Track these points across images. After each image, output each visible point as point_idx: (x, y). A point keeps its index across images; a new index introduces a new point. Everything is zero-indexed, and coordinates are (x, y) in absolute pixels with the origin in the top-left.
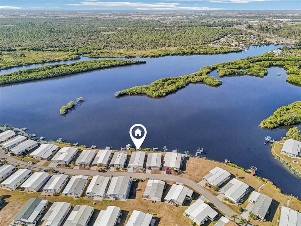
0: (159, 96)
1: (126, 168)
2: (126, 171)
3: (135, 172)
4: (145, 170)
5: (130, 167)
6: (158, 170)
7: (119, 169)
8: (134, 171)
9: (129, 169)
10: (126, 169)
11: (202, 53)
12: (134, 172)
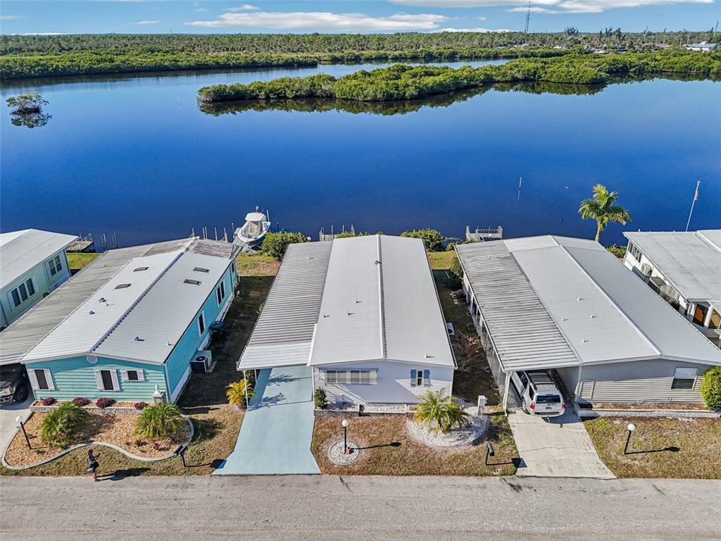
0: (392, 95)
1: (216, 413)
2: (210, 446)
3: (346, 471)
4: (495, 431)
5: (270, 391)
6: (686, 416)
7: (109, 421)
8: (336, 453)
9: (250, 415)
10: (206, 431)
11: (484, 57)
12: (328, 468)
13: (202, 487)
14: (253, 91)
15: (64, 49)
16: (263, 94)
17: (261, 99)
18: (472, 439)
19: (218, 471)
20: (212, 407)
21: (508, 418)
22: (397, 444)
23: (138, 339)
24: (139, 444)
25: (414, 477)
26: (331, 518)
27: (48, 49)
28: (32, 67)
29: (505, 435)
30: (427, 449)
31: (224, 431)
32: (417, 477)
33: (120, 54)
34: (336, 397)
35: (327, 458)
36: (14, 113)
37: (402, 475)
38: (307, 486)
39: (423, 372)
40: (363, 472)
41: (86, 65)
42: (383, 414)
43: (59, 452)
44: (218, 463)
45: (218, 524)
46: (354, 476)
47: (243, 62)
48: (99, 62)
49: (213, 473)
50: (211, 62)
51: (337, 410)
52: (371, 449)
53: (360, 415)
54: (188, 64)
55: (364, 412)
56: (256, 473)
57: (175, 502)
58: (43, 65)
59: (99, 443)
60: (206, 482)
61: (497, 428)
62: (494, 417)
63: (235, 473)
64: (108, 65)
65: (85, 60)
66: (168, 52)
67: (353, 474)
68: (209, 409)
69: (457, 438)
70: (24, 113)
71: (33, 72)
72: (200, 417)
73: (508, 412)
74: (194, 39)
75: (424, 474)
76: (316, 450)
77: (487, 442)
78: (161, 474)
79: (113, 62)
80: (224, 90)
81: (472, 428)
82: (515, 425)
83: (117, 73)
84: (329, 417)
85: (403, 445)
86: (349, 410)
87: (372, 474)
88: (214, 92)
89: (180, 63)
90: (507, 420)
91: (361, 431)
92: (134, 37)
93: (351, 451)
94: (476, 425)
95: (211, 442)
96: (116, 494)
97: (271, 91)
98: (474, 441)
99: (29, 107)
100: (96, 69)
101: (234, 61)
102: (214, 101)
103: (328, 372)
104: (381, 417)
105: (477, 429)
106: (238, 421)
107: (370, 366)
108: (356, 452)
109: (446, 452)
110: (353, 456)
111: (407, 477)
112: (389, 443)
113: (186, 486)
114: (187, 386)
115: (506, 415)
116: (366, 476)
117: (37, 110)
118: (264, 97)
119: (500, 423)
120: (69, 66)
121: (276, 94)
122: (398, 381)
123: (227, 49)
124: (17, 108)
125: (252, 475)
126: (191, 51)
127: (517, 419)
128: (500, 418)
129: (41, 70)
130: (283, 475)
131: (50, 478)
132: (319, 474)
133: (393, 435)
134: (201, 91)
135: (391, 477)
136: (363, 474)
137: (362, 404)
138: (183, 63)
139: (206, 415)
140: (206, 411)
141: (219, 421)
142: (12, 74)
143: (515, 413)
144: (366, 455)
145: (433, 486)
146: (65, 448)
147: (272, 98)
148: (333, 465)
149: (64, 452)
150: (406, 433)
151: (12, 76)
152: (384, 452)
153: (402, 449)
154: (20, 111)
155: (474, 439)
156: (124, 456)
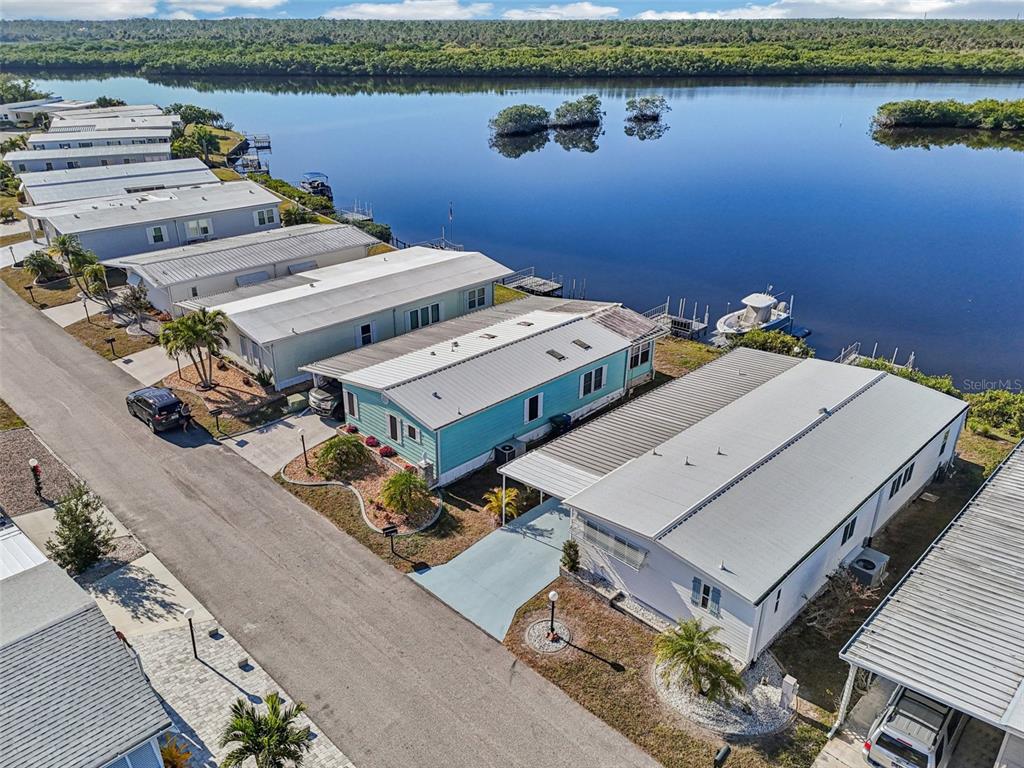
1: (471, 515)
2: (433, 546)
3: (529, 658)
4: (783, 745)
5: (544, 520)
8: (536, 634)
10: (444, 528)
12: (514, 641)
13: (388, 581)
14: (972, 115)
15: (754, 40)
16: (989, 122)
17: (984, 129)
18: (730, 730)
19: (414, 575)
20: (474, 506)
21: (829, 743)
22: (618, 668)
23: (435, 395)
24: (379, 508)
25: (599, 722)
26: (459, 696)
27: (735, 38)
28: (693, 62)
29: (794, 760)
30: (652, 700)
31: (459, 538)
32: (604, 724)
33: (822, 48)
34: (595, 565)
35: (523, 630)
36: (630, 120)
37: (587, 708)
38: (473, 645)
39: (711, 589)
40: (547, 671)
41: (759, 62)
42: (641, 621)
43: (321, 480)
44: (421, 567)
45: (363, 625)
46: (531, 669)
47: (1006, 66)
48: (778, 58)
49: (409, 575)
50: (947, 65)
51: (586, 582)
52: (582, 653)
53: (613, 605)
54: (908, 66)
55: (619, 604)
56: (443, 600)
57: (353, 581)
58: (706, 61)
59: (354, 489)
60: (395, 579)
61: (791, 743)
62: (807, 726)
63: (426, 587)
64: (788, 63)
65: (759, 55)
66: (894, 47)
67: (533, 667)
68: (469, 507)
69: (710, 714)
70: (639, 120)
71: (691, 69)
72: (454, 511)
73: (838, 733)
74: (953, 27)
75: (614, 727)
76: (523, 614)
77: (750, 750)
78: (370, 547)
79: (796, 60)
80: (923, 108)
81: (750, 717)
82: (830, 758)
83: (796, 75)
84: (574, 586)
85: (626, 675)
86: (601, 591)
87: (553, 682)
88: (903, 111)
89: (895, 65)
90: (824, 743)
91: (595, 625)
92: (859, 24)
93: (556, 639)
94: (762, 717)
95: (437, 542)
96: (324, 543)
97: (1008, 118)
98: (733, 735)
99: (648, 113)
100: (772, 69)
101: (991, 65)
102: (897, 125)
103: (589, 524)
104: (637, 624)
105: (756, 721)
106: (482, 532)
107: (640, 543)
108: (562, 644)
109: (674, 720)
110: (554, 647)
111: (591, 714)
112: (611, 660)
113: (376, 572)
114: (476, 472)
115: (829, 735)
116: (544, 679)
117: (655, 118)
118: (989, 126)
119: (805, 740)
120: (737, 63)
121: (1016, 123)
122: (675, 585)
123: (999, 45)
124: (635, 113)
125: (438, 599)
126: (933, 47)
127: (843, 753)
128: (816, 734)
129: (701, 66)
130: (464, 618)
131: (298, 500)
132: (499, 642)
133: (627, 655)
134: (881, 108)
135: (571, 700)
136: (543, 676)
137: (625, 593)
138: (901, 64)
139: (461, 512)
140: (463, 507)
141: (465, 524)
142: (666, 70)
143: (851, 742)
144: (570, 655)
145: (609, 747)
146: (328, 479)
147: (1005, 130)
148: (523, 641)
149: (325, 483)
150: (646, 663)
151: (666, 73)
152: (593, 665)
153: (619, 677)
154: (636, 117)
155: (736, 732)
156: (360, 513)
